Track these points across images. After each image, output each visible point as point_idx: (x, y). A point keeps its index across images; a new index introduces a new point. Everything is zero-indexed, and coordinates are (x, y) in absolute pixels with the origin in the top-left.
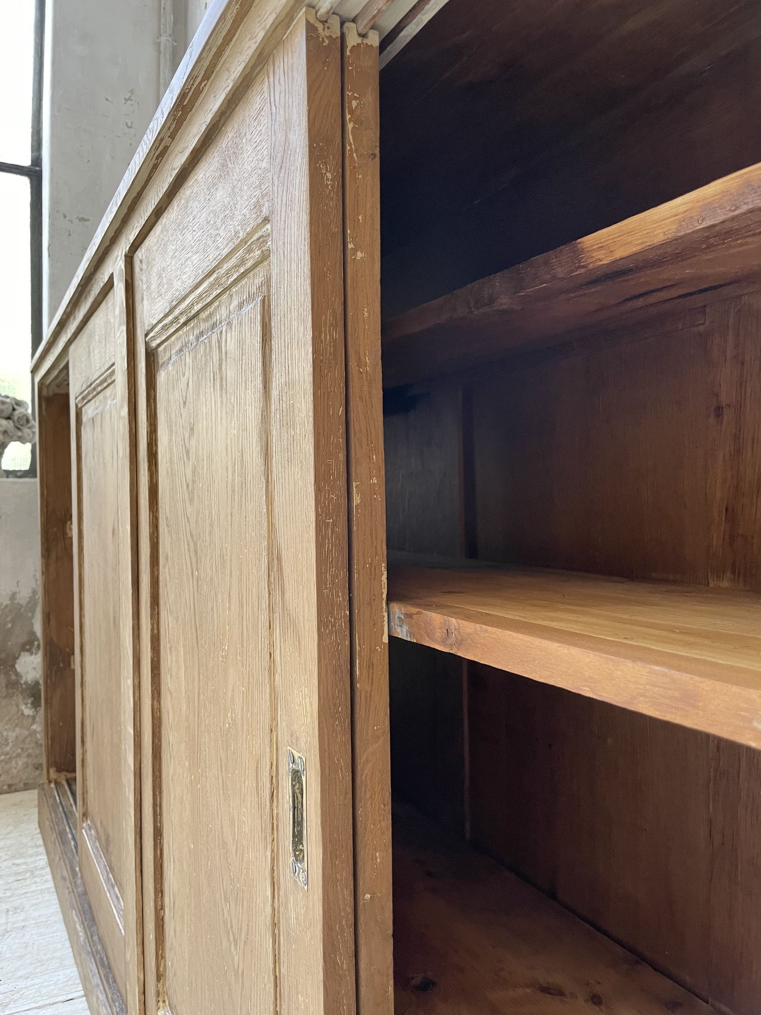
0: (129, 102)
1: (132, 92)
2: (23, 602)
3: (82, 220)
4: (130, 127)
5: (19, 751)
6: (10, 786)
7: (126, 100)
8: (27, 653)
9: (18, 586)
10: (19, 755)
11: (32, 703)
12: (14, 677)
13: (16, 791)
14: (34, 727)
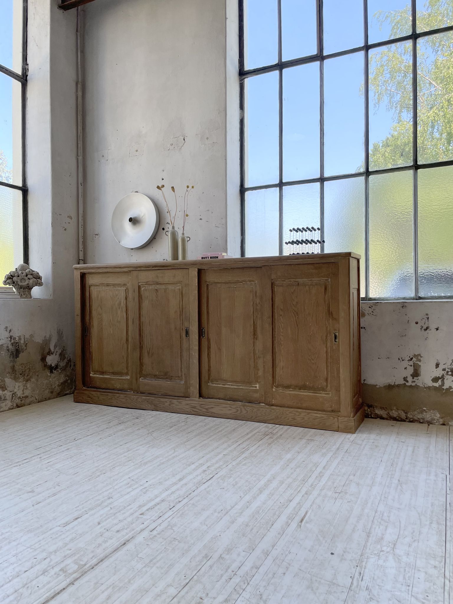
0: (70, 177)
1: (71, 173)
2: (48, 339)
3: (60, 215)
4: (70, 185)
5: (47, 387)
6: (45, 398)
7: (70, 176)
8: (49, 356)
9: (46, 334)
10: (47, 389)
11: (50, 372)
12: (46, 364)
13: (47, 400)
14: (50, 379)
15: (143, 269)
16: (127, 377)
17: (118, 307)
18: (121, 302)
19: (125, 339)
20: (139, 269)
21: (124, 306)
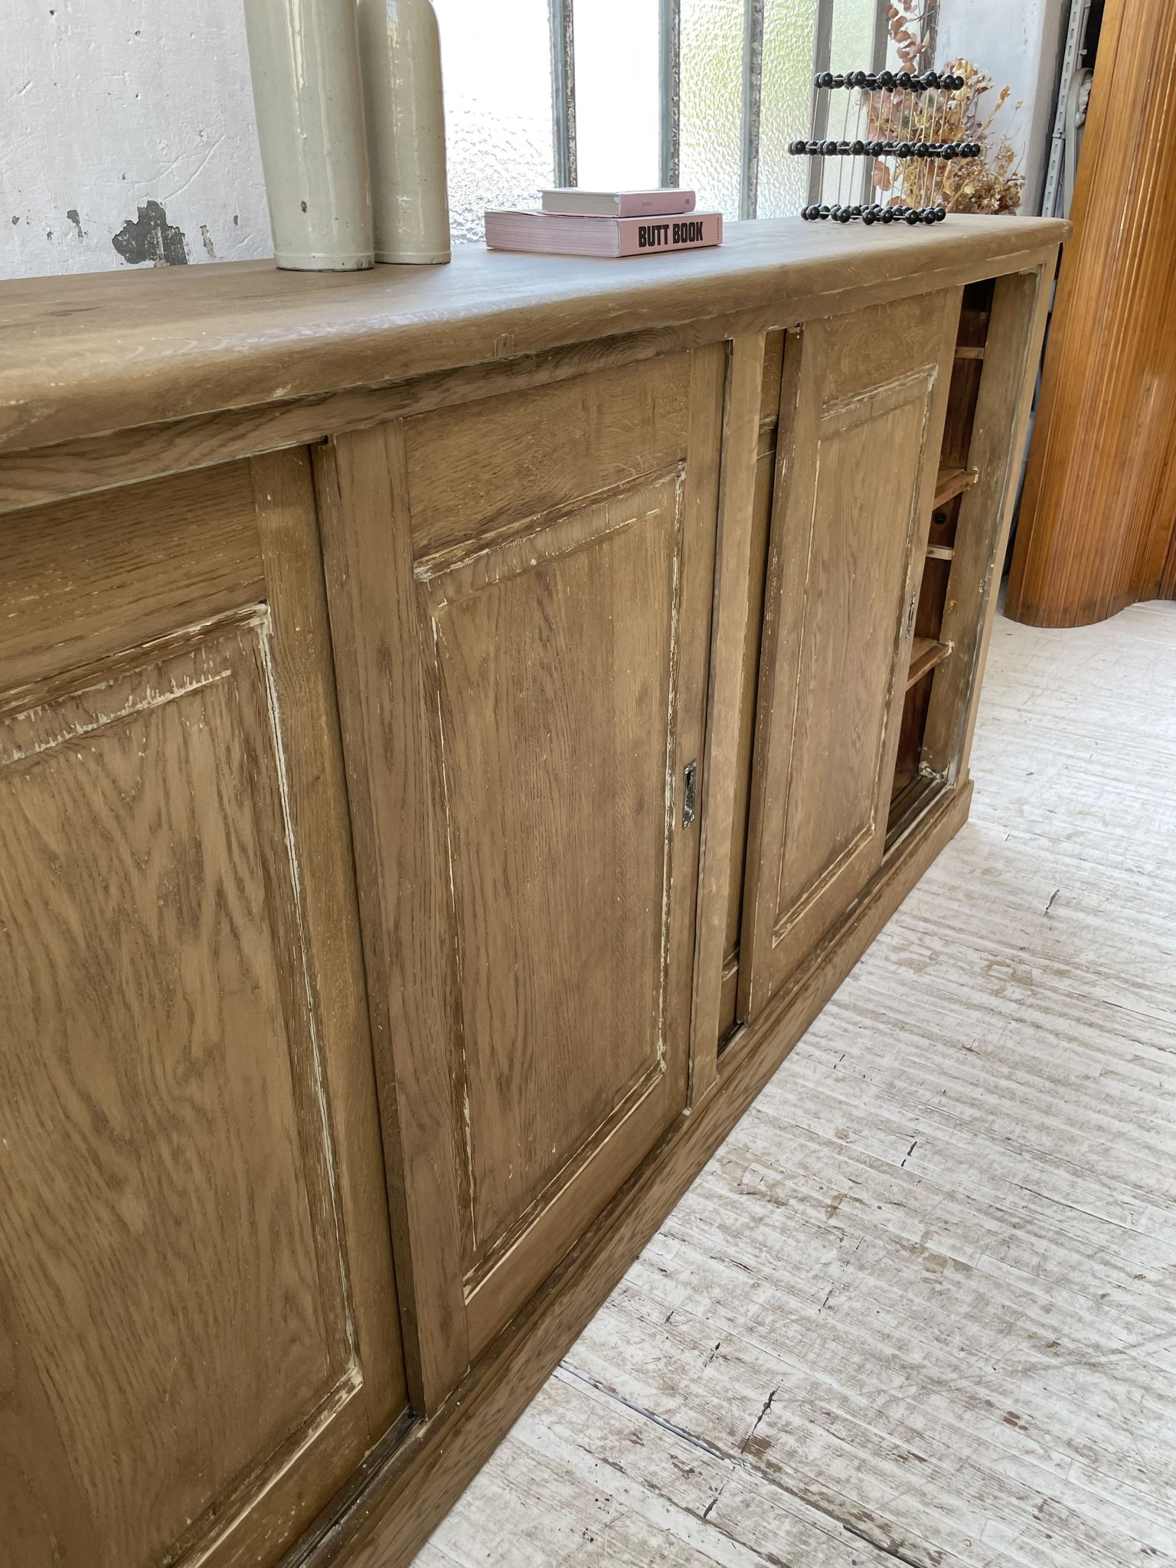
15: (460, 391)
16: (343, 1394)
17: (170, 916)
18: (198, 845)
19: (285, 1155)
20: (428, 400)
21: (244, 873)
